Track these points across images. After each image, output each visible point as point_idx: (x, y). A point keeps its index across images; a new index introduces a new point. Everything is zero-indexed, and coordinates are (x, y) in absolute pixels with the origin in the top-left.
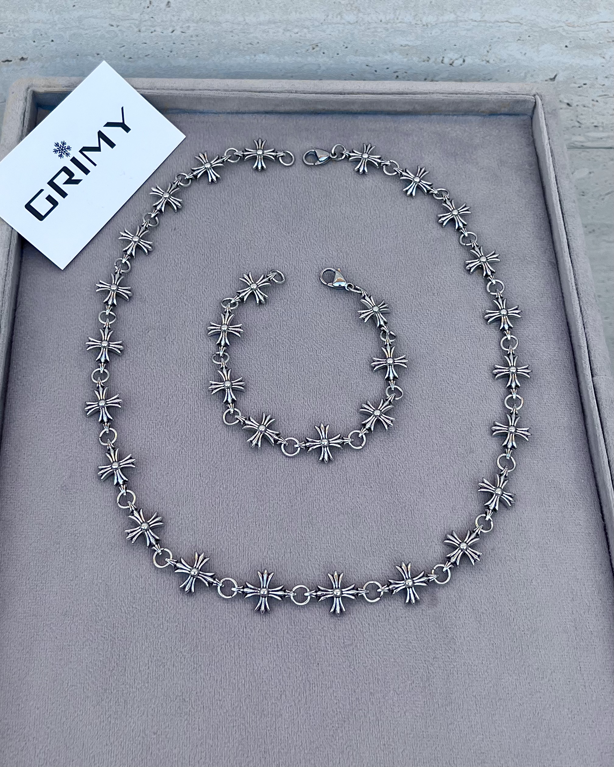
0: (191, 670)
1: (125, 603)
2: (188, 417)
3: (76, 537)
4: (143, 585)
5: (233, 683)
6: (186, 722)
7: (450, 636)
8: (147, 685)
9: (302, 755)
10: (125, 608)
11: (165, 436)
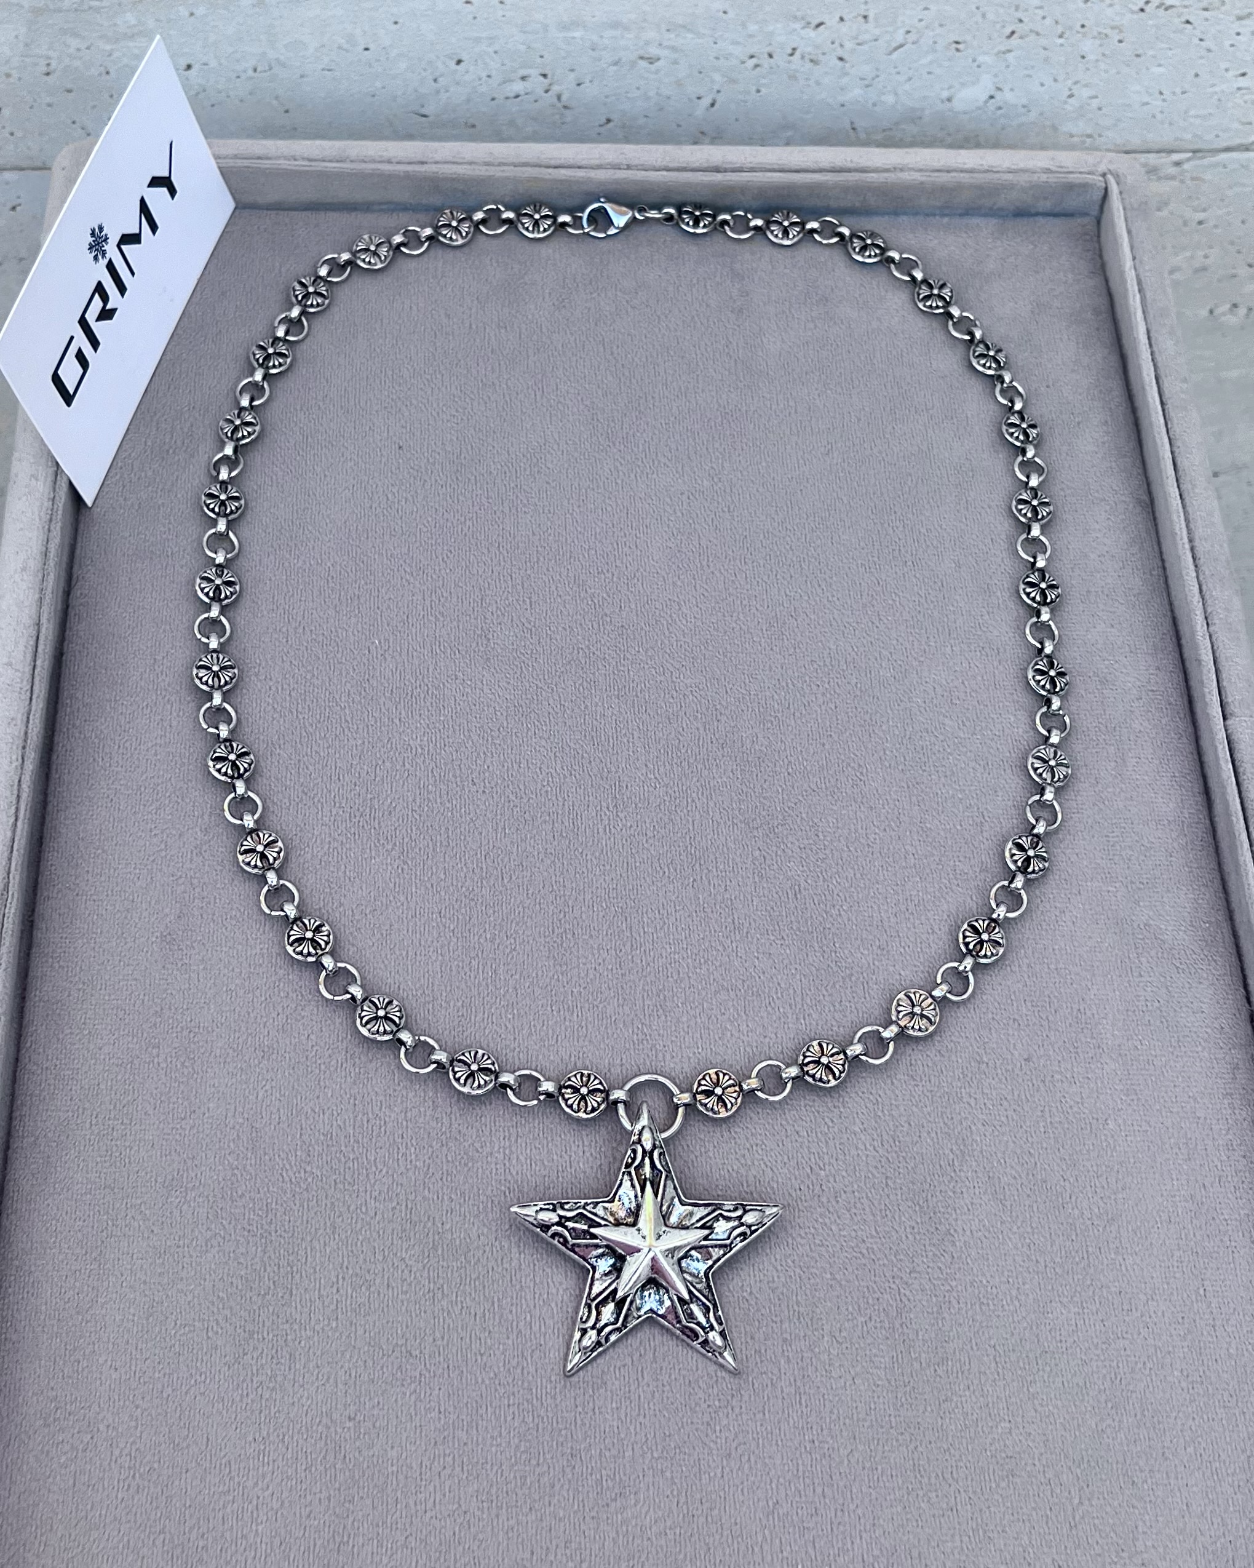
0: (424, 1295)
1: (290, 1164)
2: (414, 800)
3: (192, 1035)
4: (327, 1128)
5: (507, 1320)
6: (413, 1397)
7: (942, 1228)
8: (334, 1325)
9: (647, 1462)
10: (290, 1172)
11: (369, 838)
